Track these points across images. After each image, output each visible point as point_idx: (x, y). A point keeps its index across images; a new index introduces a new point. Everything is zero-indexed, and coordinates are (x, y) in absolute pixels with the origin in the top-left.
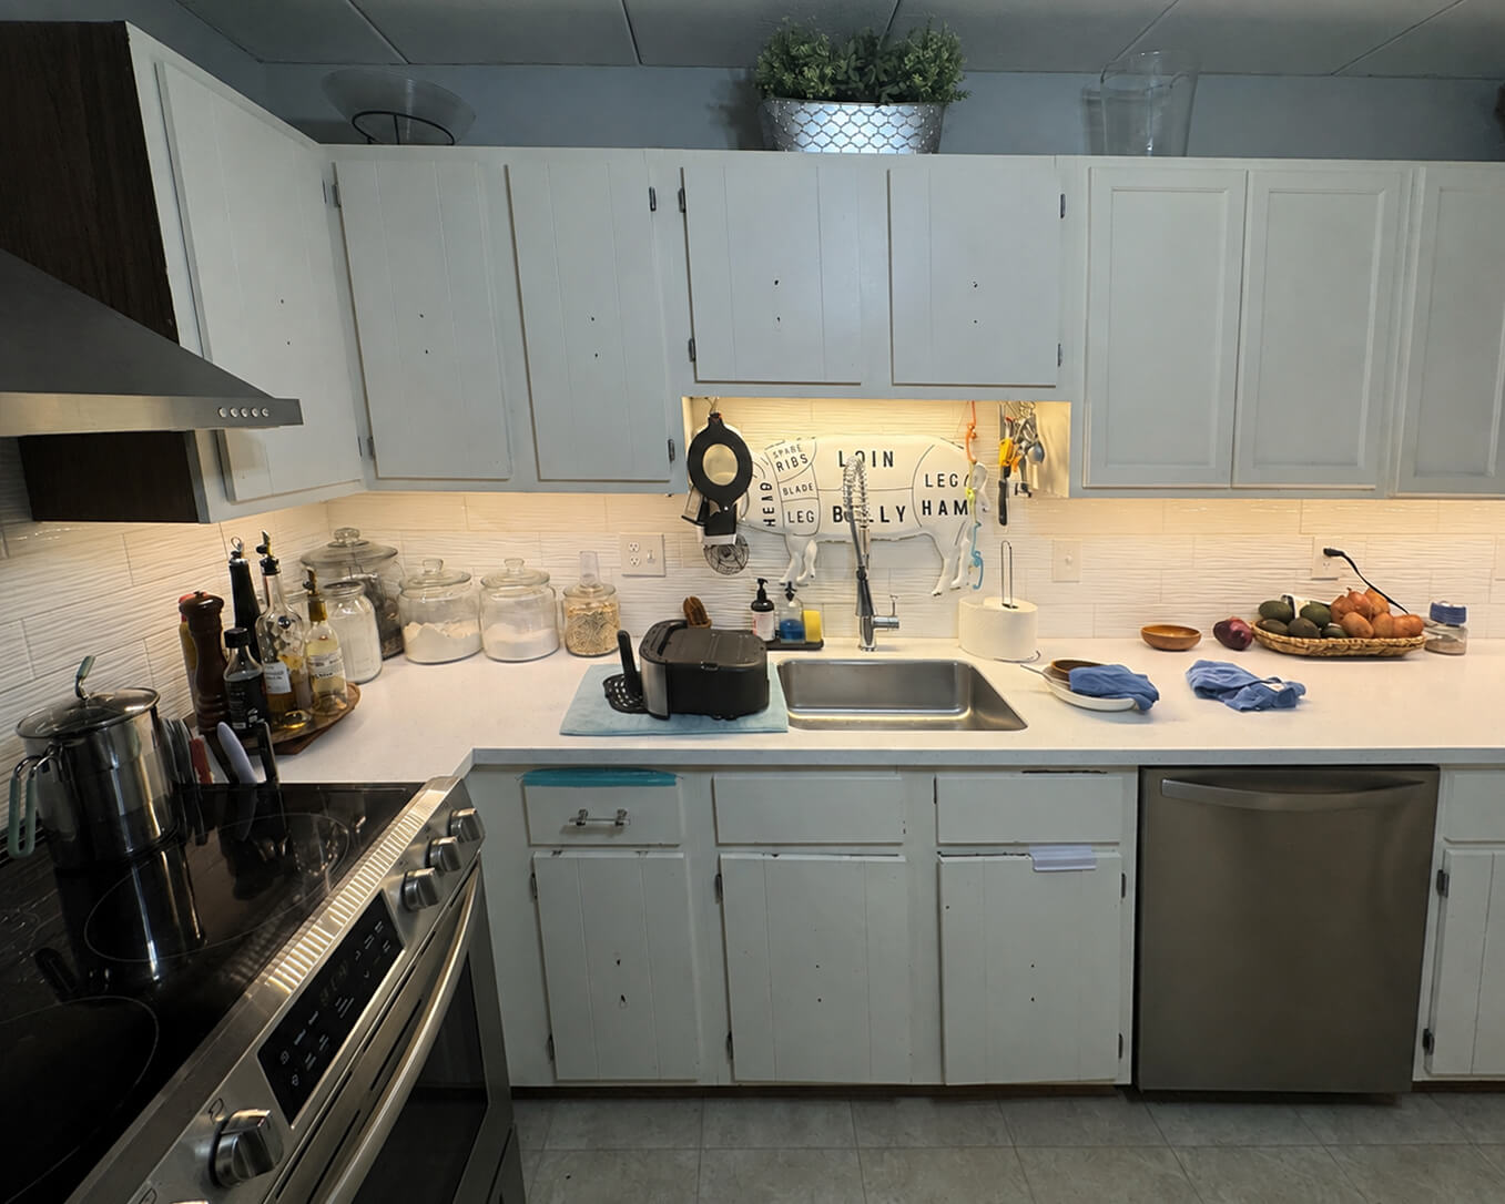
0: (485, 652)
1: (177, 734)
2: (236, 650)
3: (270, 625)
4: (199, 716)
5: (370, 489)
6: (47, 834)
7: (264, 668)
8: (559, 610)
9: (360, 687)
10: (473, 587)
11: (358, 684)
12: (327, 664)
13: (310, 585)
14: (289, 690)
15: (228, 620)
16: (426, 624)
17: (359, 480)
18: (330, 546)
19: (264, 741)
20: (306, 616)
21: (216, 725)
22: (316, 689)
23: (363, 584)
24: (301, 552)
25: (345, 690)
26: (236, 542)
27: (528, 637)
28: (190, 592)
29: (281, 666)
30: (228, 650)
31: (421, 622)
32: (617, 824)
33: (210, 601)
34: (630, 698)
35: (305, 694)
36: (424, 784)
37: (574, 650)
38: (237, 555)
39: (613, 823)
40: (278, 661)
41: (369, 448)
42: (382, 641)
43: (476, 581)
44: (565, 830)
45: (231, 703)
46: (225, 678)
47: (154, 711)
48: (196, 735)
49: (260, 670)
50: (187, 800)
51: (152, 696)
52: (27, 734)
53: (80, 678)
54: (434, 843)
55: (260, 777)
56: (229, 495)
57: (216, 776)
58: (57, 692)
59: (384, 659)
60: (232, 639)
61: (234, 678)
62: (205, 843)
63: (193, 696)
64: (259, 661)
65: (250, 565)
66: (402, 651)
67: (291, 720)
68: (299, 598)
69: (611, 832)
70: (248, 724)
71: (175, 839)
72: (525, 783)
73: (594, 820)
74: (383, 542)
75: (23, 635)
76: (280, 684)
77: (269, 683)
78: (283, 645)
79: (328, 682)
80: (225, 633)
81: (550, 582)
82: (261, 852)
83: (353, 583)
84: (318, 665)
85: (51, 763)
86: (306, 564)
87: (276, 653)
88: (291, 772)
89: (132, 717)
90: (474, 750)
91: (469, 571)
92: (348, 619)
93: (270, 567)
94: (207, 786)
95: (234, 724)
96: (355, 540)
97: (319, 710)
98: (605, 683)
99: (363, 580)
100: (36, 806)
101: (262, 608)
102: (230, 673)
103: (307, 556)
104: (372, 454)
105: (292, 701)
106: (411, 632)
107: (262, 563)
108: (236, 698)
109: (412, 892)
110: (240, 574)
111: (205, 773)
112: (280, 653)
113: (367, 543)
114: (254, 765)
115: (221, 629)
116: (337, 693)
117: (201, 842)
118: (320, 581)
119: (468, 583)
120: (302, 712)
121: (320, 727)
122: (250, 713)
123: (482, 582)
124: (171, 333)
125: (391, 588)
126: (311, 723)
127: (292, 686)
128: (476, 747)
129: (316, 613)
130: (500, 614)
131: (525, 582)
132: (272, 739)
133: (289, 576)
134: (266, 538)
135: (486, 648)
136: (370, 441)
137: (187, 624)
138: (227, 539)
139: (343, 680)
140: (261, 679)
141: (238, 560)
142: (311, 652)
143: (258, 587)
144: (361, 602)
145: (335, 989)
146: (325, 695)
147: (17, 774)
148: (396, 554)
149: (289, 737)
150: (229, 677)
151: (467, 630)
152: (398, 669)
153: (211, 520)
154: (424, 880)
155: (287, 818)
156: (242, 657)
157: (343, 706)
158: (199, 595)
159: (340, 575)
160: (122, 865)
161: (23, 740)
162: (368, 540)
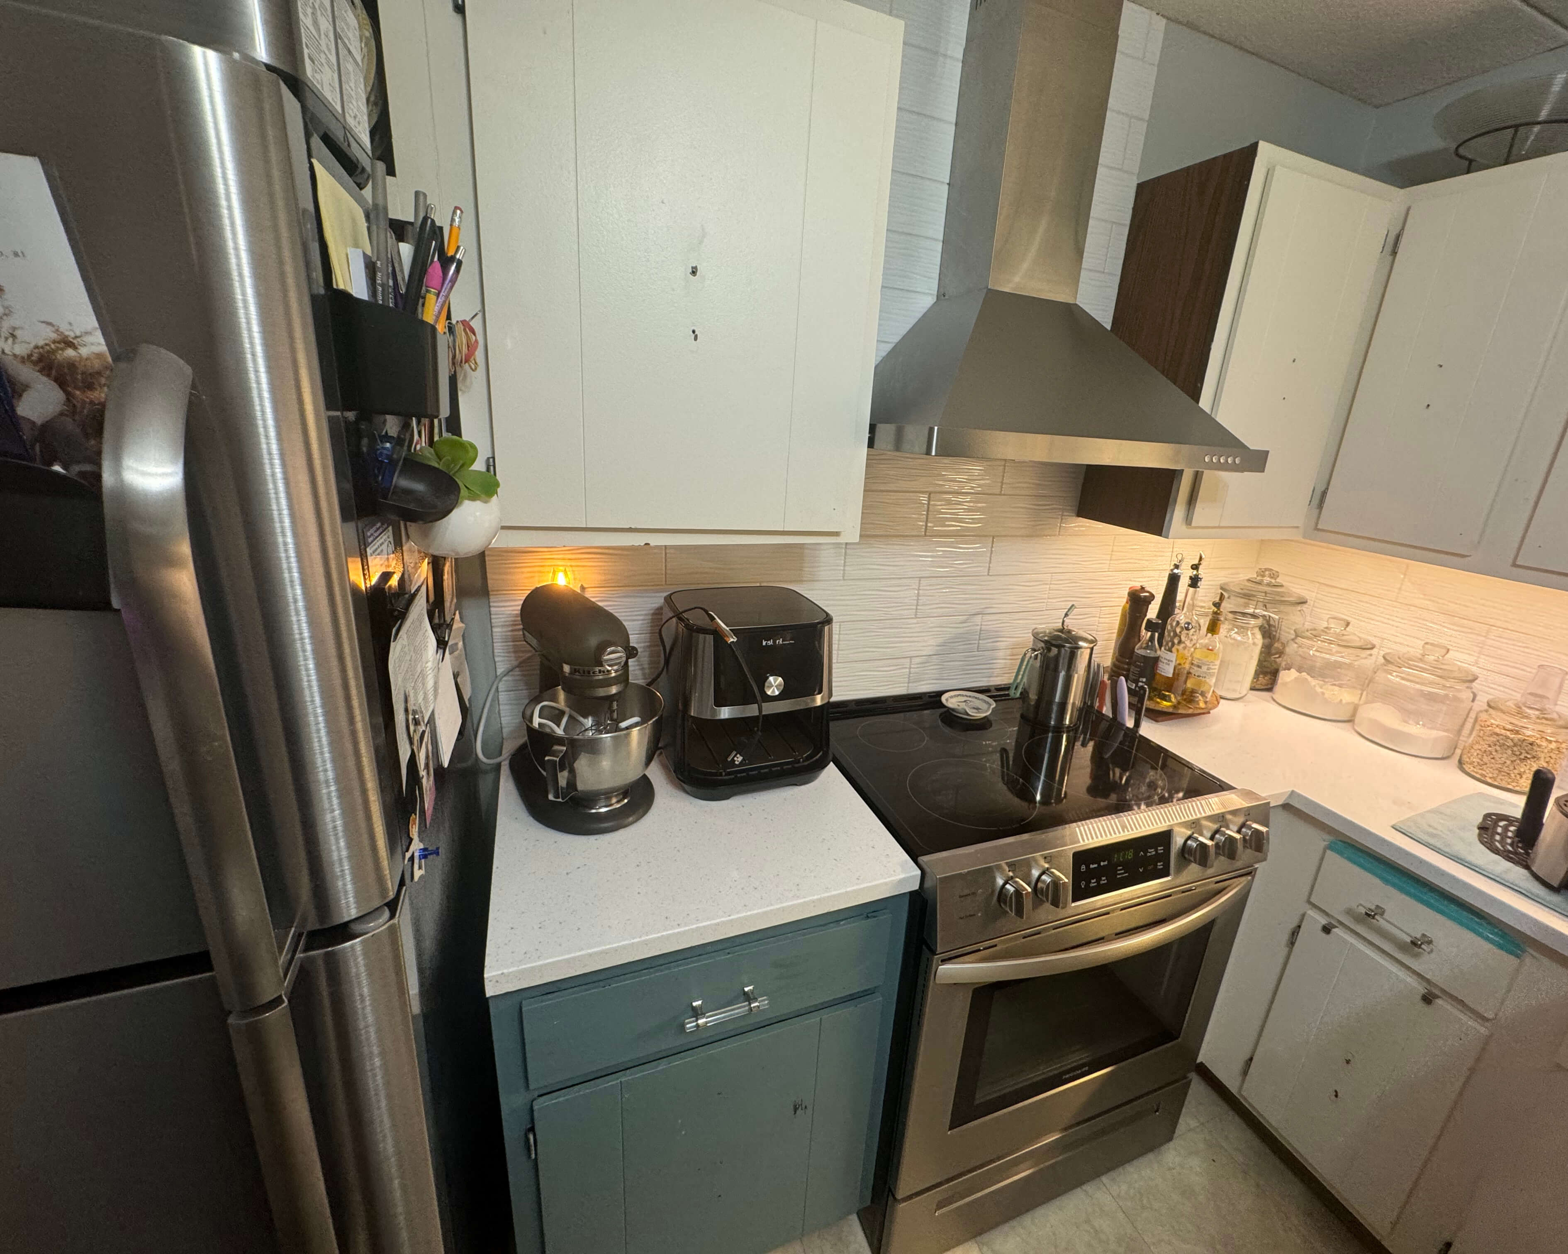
0: (1354, 723)
1: (1097, 674)
2: (1149, 634)
3: (1178, 623)
4: (1112, 669)
5: (1304, 537)
6: (1024, 695)
7: (1162, 653)
8: (1471, 720)
9: (1222, 701)
10: (1374, 657)
11: (1222, 698)
12: (1204, 668)
13: (1217, 605)
14: (1171, 676)
15: (1153, 612)
16: (1304, 674)
17: (1297, 527)
18: (1249, 580)
19: (1141, 701)
20: (1204, 629)
21: (1119, 677)
22: (1189, 685)
23: (1261, 619)
24: (1223, 580)
25: (1209, 695)
26: (1180, 557)
27: (1414, 729)
28: (1137, 585)
29: (1172, 656)
30: (1144, 631)
31: (1300, 670)
32: (1414, 943)
33: (1147, 594)
34: (1512, 845)
35: (1180, 686)
36: (1234, 788)
37: (1466, 767)
38: (1177, 567)
39: (1408, 940)
40: (1171, 652)
41: (1321, 499)
42: (1257, 674)
43: (1377, 656)
44: (1349, 912)
45: (1132, 668)
46: (1136, 650)
47: (1092, 649)
48: (1106, 677)
49: (1159, 652)
50: (1087, 712)
51: (1094, 641)
52: (1035, 635)
53: (1066, 615)
54: (1223, 829)
55: (1130, 724)
56: (1188, 520)
57: (1107, 710)
58: (1050, 623)
59: (1252, 689)
60: (1151, 626)
61: (1142, 652)
62: (1086, 746)
63: (1114, 654)
64: (1160, 645)
65: (1181, 578)
66: (1269, 689)
67: (1164, 698)
68: (1205, 615)
69: (1402, 947)
70: (1136, 686)
71: (1073, 730)
72: (1329, 847)
73: (1388, 921)
74: (1296, 588)
75: (979, 623)
76: (1167, 670)
77: (1160, 665)
78: (1180, 642)
79: (1200, 684)
80: (1148, 620)
81: (1474, 684)
82: (1111, 773)
83: (1254, 616)
84: (1199, 667)
85: (1039, 655)
86: (1222, 588)
87: (1173, 644)
88: (1150, 730)
89: (1081, 648)
90: (1293, 791)
91: (1376, 641)
92: (1238, 644)
93: (1194, 582)
94: (1100, 712)
95: (1129, 682)
96: (1273, 581)
97: (1185, 700)
98: (1487, 816)
99: (1264, 616)
100: (1025, 680)
101: (1177, 611)
102: (1141, 648)
103: (1225, 584)
104: (1320, 505)
105: (1170, 684)
106: (1286, 677)
107: (1191, 578)
108: (1137, 666)
109: (1190, 847)
110: (1173, 580)
111: (1101, 707)
112: (1176, 647)
113: (1282, 586)
114: (1130, 715)
115: (1146, 615)
116: (1203, 694)
117: (1084, 745)
118: (1226, 606)
119: (1369, 652)
120: (1172, 696)
121: (1180, 711)
122: (1141, 679)
123: (1384, 657)
124: (1196, 395)
125: (1286, 633)
126: (1175, 707)
127: (1174, 674)
128: (1295, 790)
129: (1213, 628)
130: (1389, 695)
131: (1440, 672)
132: (1147, 703)
133: (1206, 595)
134: (1201, 559)
135: (1357, 720)
136: (1324, 494)
137: (1128, 606)
138: (1175, 555)
139: (1211, 687)
140: (1156, 660)
141: (1176, 571)
142: (1198, 655)
143: (1180, 596)
144: (1253, 634)
145: (1121, 859)
146: (1193, 692)
147: (1025, 654)
148: (1305, 602)
149: (1157, 708)
150: (1139, 651)
151: (1348, 697)
152: (1261, 703)
153: (1170, 537)
154: (1202, 846)
155: (1135, 755)
156: (1152, 639)
157: (1202, 705)
158: (1143, 589)
159: (1246, 606)
160: (1046, 728)
161: (1032, 637)
162: (1284, 584)
